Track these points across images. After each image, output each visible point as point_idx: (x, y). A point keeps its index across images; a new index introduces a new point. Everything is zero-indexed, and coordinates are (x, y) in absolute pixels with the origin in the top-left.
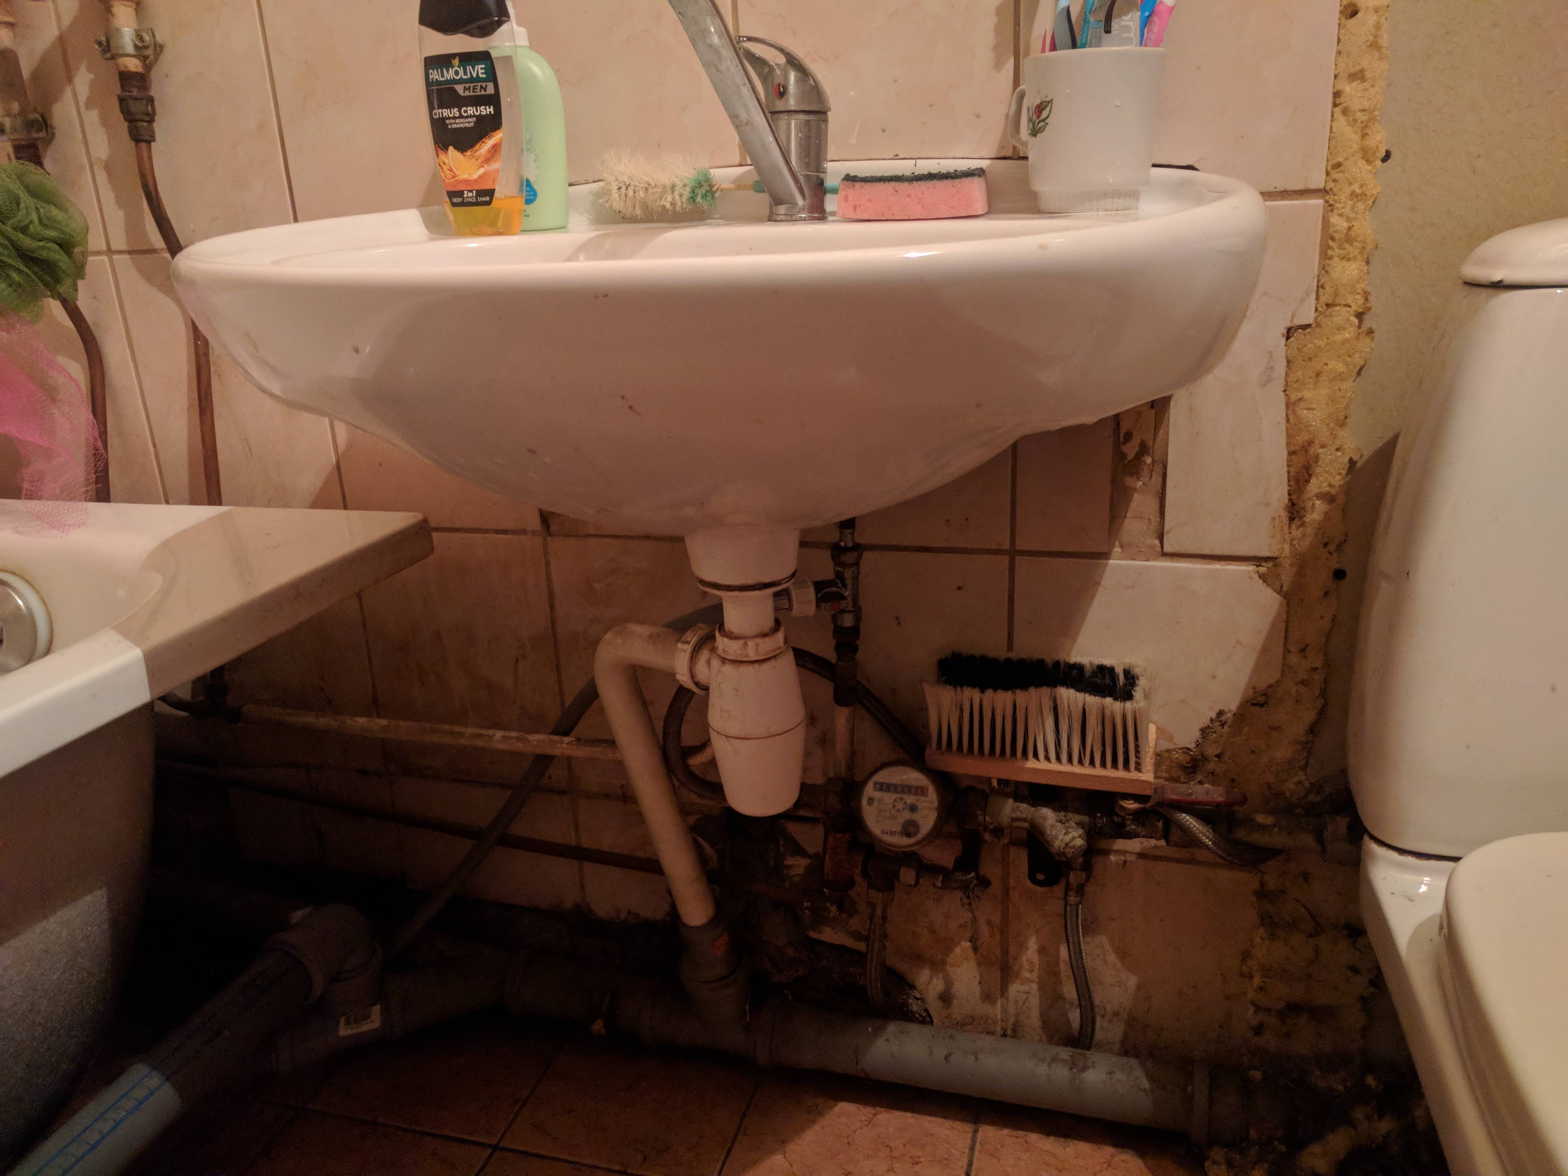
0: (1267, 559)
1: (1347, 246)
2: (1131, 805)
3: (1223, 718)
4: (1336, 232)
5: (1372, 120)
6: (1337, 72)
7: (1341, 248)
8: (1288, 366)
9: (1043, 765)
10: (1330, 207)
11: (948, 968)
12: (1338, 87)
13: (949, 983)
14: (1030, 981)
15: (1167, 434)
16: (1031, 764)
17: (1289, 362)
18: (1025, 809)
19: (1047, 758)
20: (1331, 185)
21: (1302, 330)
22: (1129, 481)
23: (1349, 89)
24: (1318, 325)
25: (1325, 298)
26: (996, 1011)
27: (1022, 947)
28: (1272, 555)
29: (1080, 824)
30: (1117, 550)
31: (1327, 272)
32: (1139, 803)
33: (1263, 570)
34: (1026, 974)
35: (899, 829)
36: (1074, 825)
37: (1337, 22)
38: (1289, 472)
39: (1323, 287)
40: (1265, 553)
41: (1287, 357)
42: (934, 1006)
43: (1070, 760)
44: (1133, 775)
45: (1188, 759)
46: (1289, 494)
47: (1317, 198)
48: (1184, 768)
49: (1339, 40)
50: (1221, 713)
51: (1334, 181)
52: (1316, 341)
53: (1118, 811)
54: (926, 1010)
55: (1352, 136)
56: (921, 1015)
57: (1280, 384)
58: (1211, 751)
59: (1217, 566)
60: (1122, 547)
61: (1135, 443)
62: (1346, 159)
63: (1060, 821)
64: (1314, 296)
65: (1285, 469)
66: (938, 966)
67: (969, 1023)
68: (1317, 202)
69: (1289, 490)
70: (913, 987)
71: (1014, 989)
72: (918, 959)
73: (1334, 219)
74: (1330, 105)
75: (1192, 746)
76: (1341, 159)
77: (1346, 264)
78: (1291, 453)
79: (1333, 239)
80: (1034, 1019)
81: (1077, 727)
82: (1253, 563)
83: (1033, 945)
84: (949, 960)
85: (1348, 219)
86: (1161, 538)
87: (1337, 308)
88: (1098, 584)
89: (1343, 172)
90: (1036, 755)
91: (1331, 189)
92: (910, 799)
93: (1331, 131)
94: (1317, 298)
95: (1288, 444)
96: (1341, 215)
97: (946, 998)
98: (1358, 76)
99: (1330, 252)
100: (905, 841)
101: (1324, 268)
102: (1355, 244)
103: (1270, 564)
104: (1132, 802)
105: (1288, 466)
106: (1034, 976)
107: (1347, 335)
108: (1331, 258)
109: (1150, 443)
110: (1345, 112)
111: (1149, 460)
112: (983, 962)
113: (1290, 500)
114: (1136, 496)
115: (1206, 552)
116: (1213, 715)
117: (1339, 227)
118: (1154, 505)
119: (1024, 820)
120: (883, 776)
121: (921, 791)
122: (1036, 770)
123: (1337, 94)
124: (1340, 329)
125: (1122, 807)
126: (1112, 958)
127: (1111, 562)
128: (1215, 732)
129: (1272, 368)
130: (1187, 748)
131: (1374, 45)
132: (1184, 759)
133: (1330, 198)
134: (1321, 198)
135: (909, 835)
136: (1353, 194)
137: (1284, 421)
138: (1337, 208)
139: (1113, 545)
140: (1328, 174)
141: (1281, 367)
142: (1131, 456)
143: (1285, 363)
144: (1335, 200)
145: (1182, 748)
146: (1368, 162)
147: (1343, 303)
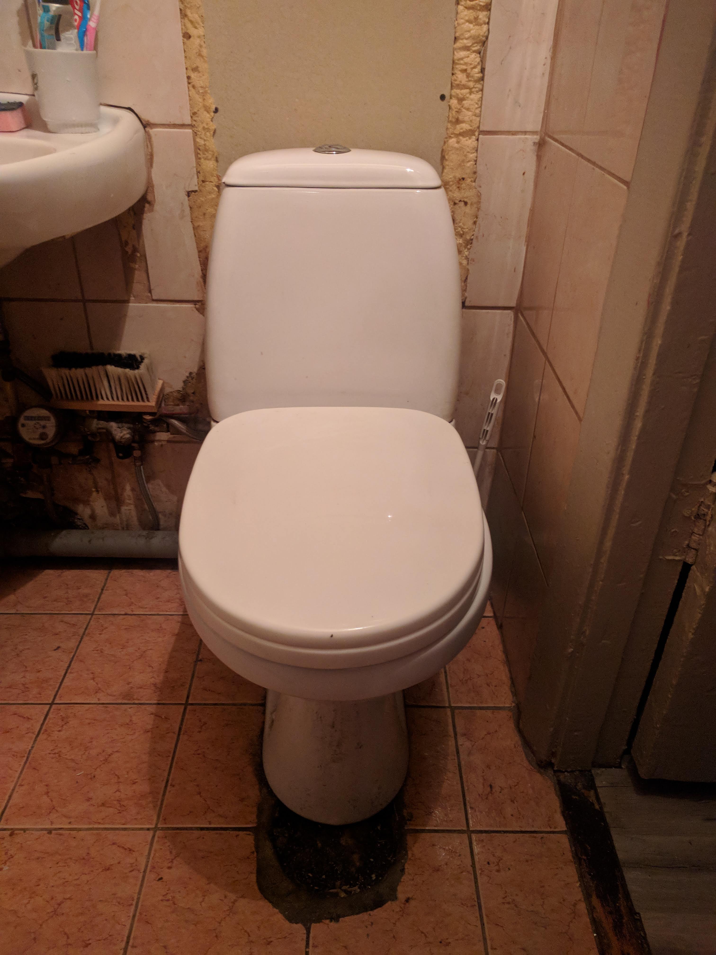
0: (198, 301)
1: (206, 153)
2: (148, 417)
3: (192, 376)
4: (200, 146)
5: (206, 92)
6: (186, 67)
7: (204, 154)
8: (191, 210)
9: (106, 402)
10: (195, 134)
11: (91, 503)
12: (188, 74)
13: (93, 511)
14: (130, 504)
15: (143, 242)
16: (101, 402)
17: (191, 208)
18: (103, 424)
19: (108, 399)
20: (194, 123)
21: (195, 193)
22: (132, 265)
23: (193, 75)
24: (201, 191)
25: (201, 178)
26: (117, 520)
27: (123, 489)
28: (200, 299)
29: (129, 428)
30: (132, 298)
31: (200, 165)
32: (152, 416)
33: (197, 306)
34: (128, 501)
35: (37, 437)
36: (126, 429)
37: (182, 41)
38: (200, 261)
39: (199, 172)
40: (196, 298)
41: (189, 206)
42: (88, 521)
43: (118, 399)
44: (147, 403)
45: (180, 395)
46: (202, 271)
47: (189, 129)
48: (179, 400)
49: (185, 51)
50: (191, 373)
51: (195, 121)
52: (201, 198)
53: (144, 421)
54: (85, 524)
55: (198, 99)
56: (82, 527)
57: (189, 219)
58: (190, 391)
59: (178, 305)
60: (134, 297)
61: (130, 246)
62: (198, 111)
63: (119, 428)
64: (196, 177)
65: (198, 259)
66: (86, 503)
67: (105, 527)
68: (189, 131)
69: (202, 269)
70: (77, 514)
71: (124, 509)
72: (77, 500)
73: (198, 140)
74: (186, 83)
75: (181, 389)
76: (196, 111)
77: (207, 162)
78: (200, 252)
79: (199, 149)
80: (135, 520)
81: (117, 383)
82: (193, 303)
83: (128, 487)
84: (91, 499)
85: (205, 140)
86: (150, 291)
87: (207, 183)
88: (125, 315)
89: (198, 117)
90: (102, 398)
91: (194, 125)
92: (42, 423)
93: (189, 96)
94: (198, 178)
95: (197, 247)
96: (201, 138)
97: (93, 517)
98: (195, 69)
99: (199, 156)
100: (42, 442)
101: (198, 164)
102: (210, 152)
103: (200, 304)
104: (148, 416)
105: (199, 258)
106: (131, 502)
107: (213, 196)
108: (200, 159)
109: (137, 246)
110: (194, 87)
111: (138, 255)
112: (107, 498)
113: (203, 273)
114: (136, 272)
115: (171, 298)
116: (187, 374)
117: (201, 144)
118: (144, 275)
119: (103, 428)
120: (28, 413)
121: (47, 419)
122: (104, 404)
123: (189, 78)
124: (210, 193)
125: (145, 419)
126: (164, 489)
127: (130, 304)
128: (190, 382)
129: (183, 210)
130: (179, 390)
131: (200, 55)
132: (179, 396)
133: (195, 129)
134: (191, 129)
135: (43, 439)
136: (204, 128)
137: (193, 236)
138: (198, 134)
139: (130, 296)
140: (192, 117)
141: (187, 211)
142: (130, 252)
143: (189, 209)
144: (197, 131)
145: (177, 391)
146: (208, 112)
147: (210, 180)
